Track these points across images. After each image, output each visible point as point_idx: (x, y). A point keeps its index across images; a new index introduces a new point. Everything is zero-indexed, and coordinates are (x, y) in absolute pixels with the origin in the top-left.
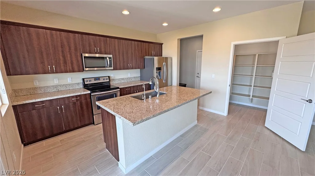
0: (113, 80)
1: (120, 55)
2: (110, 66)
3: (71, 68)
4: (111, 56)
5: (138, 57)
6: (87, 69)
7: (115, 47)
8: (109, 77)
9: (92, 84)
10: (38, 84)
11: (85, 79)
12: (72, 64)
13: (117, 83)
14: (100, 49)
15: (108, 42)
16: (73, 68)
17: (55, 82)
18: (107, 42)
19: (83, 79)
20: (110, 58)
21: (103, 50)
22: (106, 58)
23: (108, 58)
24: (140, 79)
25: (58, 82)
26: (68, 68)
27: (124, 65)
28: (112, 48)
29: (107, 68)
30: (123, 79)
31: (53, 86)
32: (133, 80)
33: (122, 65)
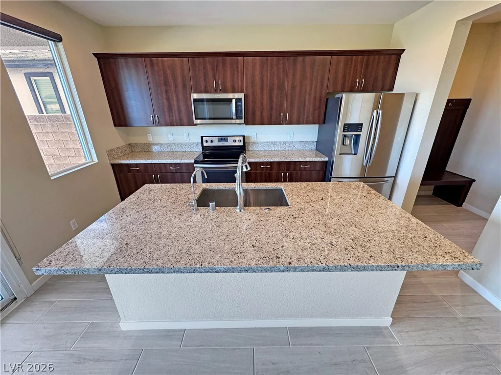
0: (254, 143)
1: (265, 92)
2: (238, 117)
3: (178, 118)
4: (241, 96)
5: (310, 95)
6: (199, 121)
7: (253, 76)
8: (244, 137)
9: (214, 146)
10: (151, 140)
11: (204, 138)
12: (180, 112)
13: (261, 149)
14: (223, 84)
15: (239, 66)
16: (181, 119)
17: (170, 139)
18: (237, 67)
19: (202, 137)
20: (238, 100)
21: (229, 84)
22: (230, 100)
23: (234, 101)
24: (314, 148)
25: (172, 139)
26: (174, 119)
27: (271, 115)
28: (247, 79)
29: (233, 121)
30: (274, 143)
31: (167, 144)
32: (298, 147)
33: (265, 114)
